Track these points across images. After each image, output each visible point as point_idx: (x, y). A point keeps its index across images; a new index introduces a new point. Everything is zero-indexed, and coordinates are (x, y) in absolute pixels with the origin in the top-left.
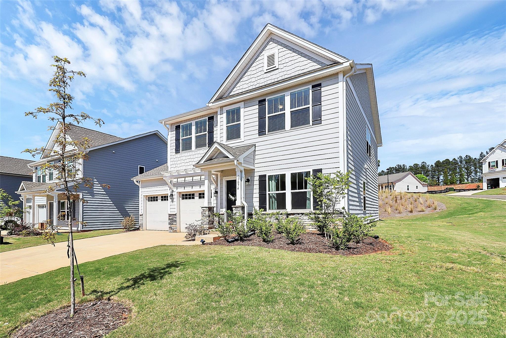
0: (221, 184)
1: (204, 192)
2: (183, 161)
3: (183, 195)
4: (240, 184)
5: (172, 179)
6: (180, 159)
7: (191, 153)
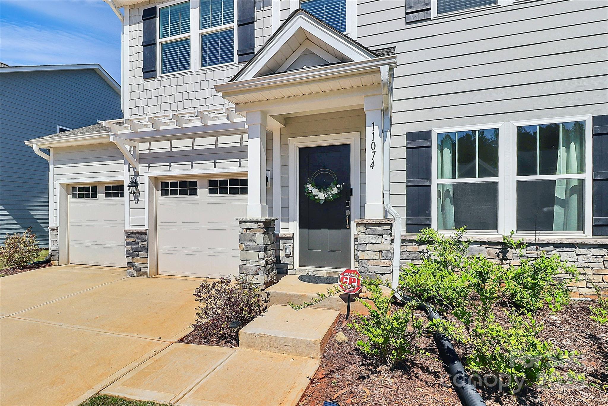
0: (284, 156)
1: (245, 178)
2: (166, 99)
3: (166, 185)
4: (378, 149)
5: (135, 144)
6: (155, 93)
7: (187, 78)
